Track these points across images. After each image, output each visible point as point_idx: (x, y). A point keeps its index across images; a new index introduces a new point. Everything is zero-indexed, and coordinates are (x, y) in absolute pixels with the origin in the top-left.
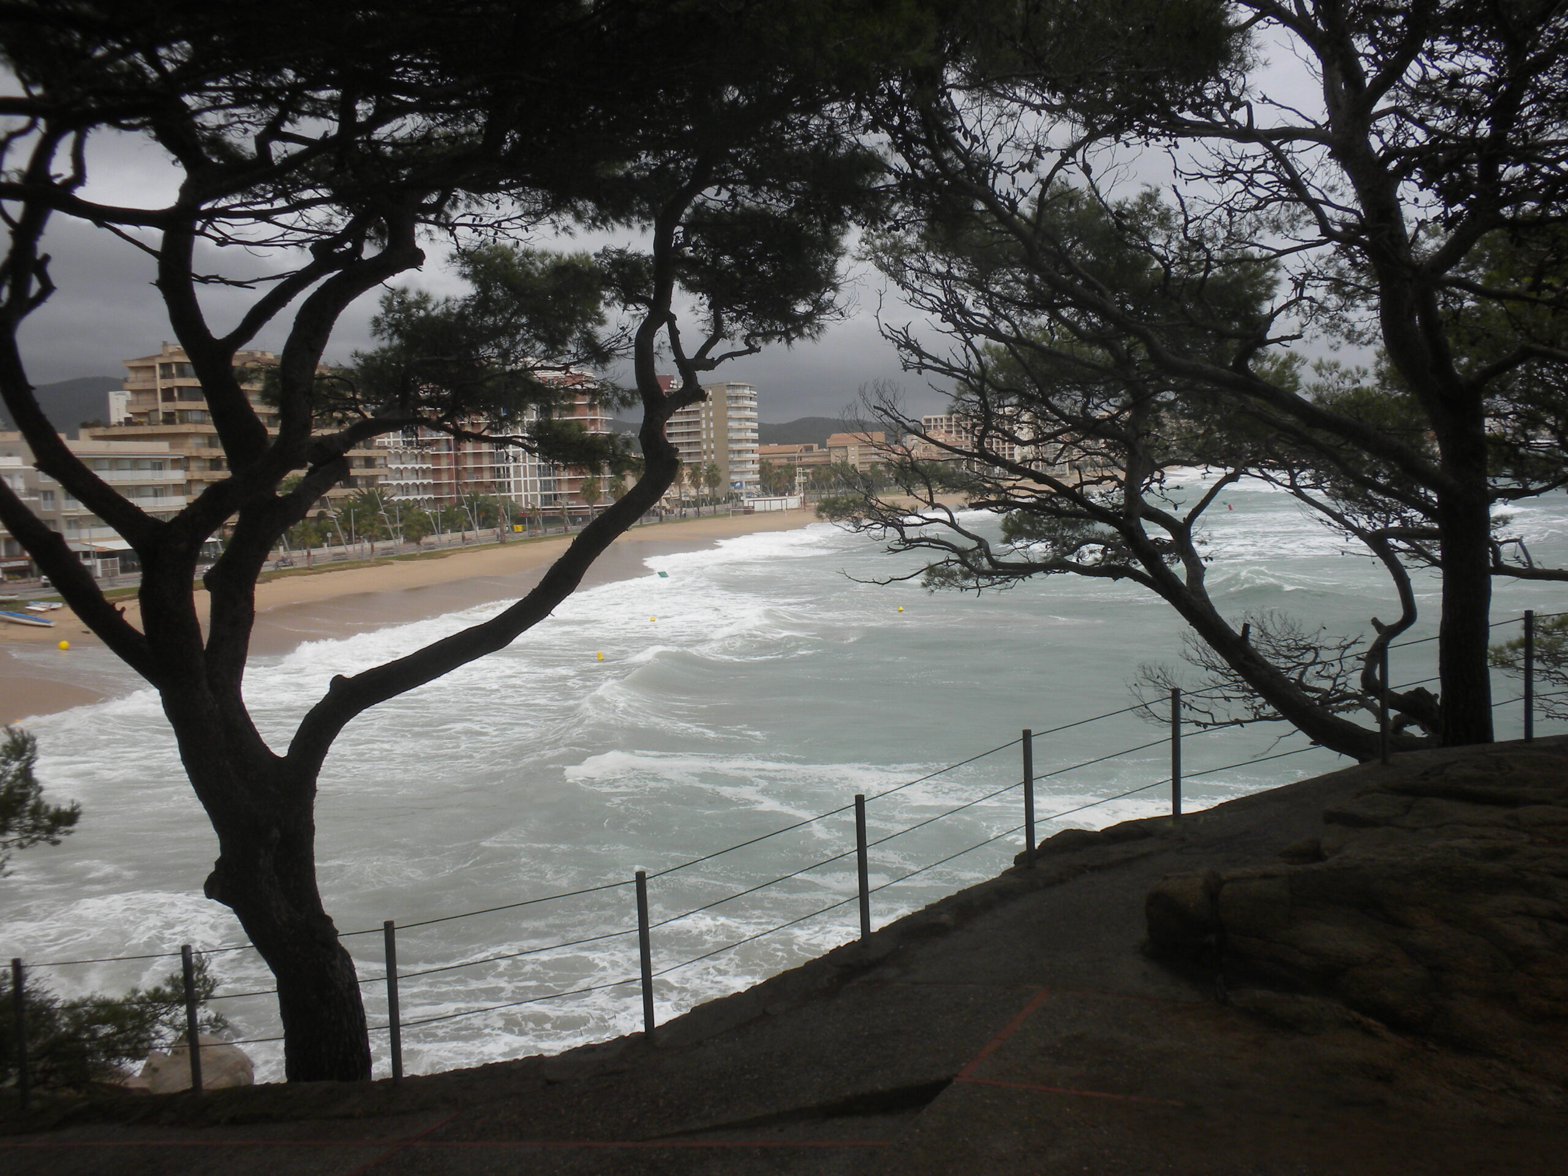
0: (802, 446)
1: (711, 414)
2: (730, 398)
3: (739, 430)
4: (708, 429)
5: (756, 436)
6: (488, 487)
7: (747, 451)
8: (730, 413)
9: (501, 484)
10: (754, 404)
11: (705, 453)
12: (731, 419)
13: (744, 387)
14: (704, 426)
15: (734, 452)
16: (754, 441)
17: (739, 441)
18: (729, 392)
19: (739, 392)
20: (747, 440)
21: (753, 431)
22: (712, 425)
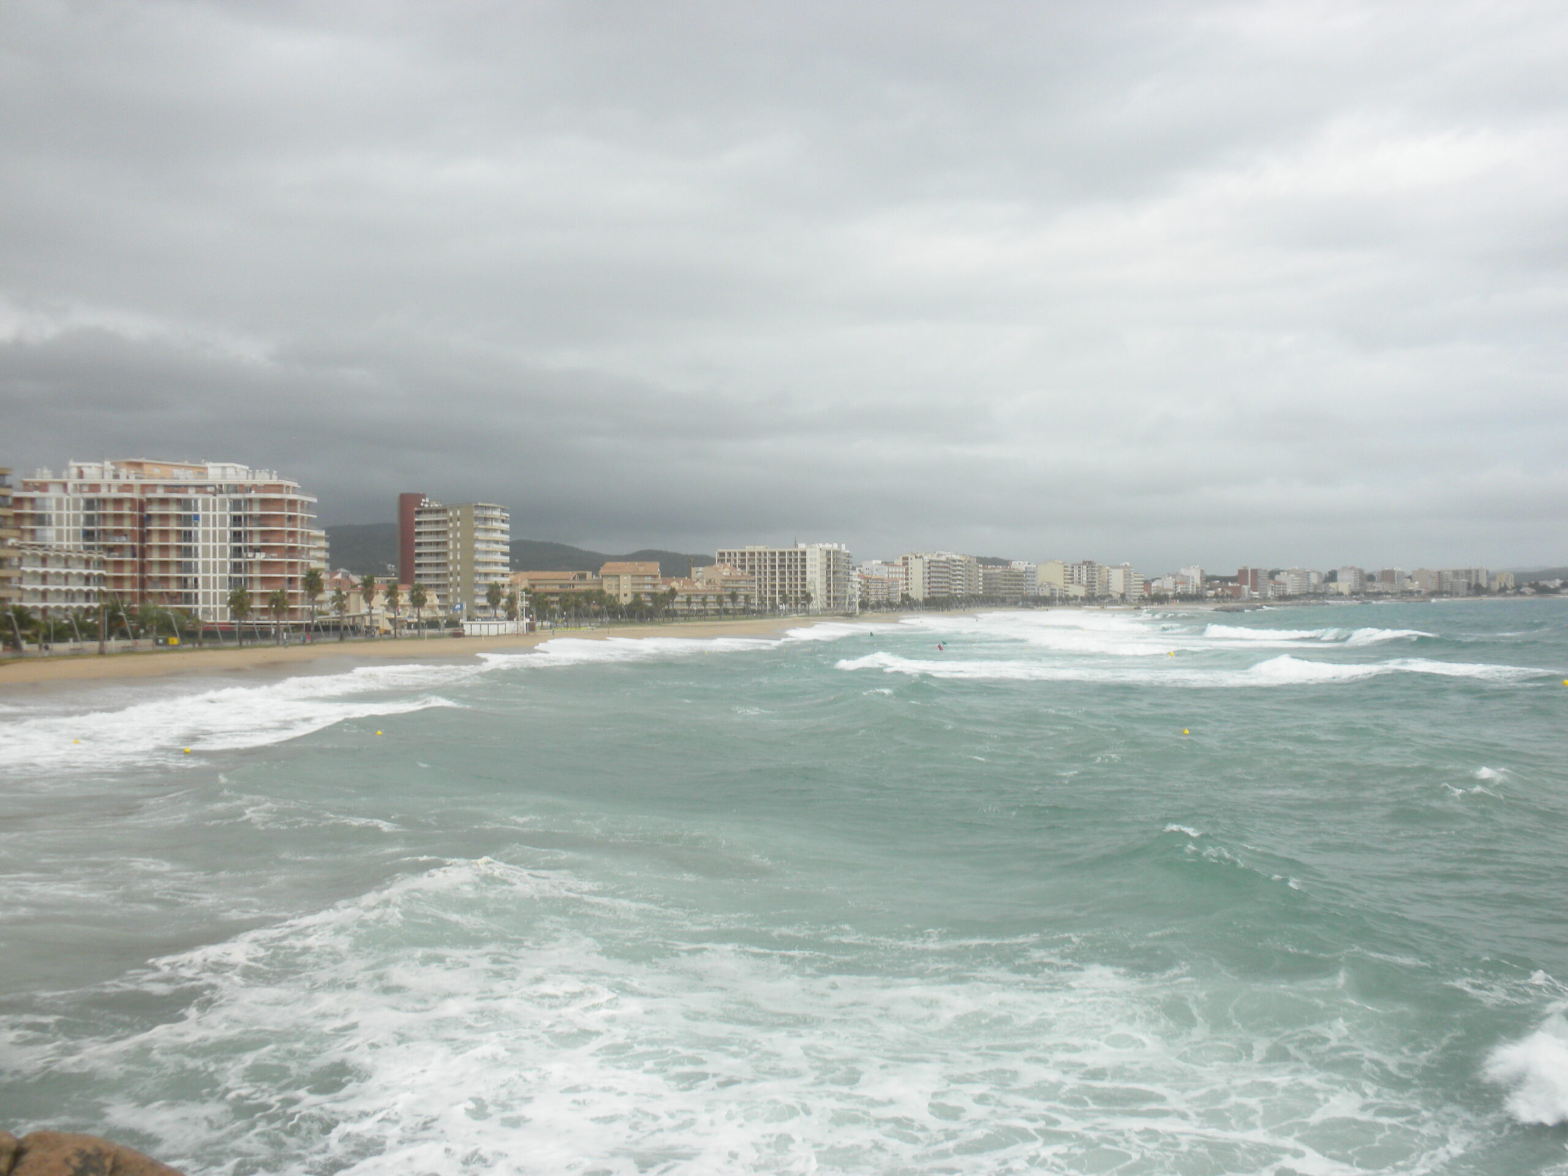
0: (575, 573)
1: (459, 535)
2: (477, 518)
3: (487, 552)
4: (455, 550)
5: (507, 559)
6: (173, 597)
7: (495, 574)
8: (477, 535)
9: (188, 595)
10: (506, 526)
11: (451, 574)
12: (477, 540)
13: (494, 508)
14: (451, 547)
15: (480, 574)
16: (504, 565)
17: (487, 563)
18: (476, 512)
19: (489, 513)
20: (496, 563)
21: (504, 554)
22: (459, 546)
